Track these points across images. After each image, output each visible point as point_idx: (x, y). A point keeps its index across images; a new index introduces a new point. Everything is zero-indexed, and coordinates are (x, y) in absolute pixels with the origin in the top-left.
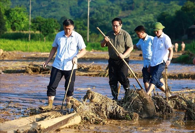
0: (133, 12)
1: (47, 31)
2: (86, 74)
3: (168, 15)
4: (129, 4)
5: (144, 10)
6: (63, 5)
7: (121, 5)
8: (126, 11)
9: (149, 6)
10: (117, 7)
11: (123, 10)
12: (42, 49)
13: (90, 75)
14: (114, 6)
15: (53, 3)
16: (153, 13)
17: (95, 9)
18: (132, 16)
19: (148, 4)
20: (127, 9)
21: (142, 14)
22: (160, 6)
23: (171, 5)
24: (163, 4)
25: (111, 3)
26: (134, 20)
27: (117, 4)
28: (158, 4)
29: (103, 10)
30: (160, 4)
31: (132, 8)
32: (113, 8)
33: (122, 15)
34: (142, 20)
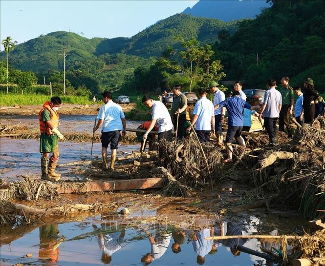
0: (117, 66)
1: (24, 84)
2: (7, 135)
3: (143, 69)
4: (113, 58)
5: (126, 64)
6: (51, 59)
7: (106, 59)
8: (110, 65)
9: (130, 60)
10: (101, 62)
11: (107, 64)
12: (9, 103)
13: (12, 137)
14: (98, 60)
15: (42, 57)
16: (134, 67)
17: (81, 63)
18: (116, 70)
19: (130, 59)
20: (111, 63)
21: (125, 68)
22: (140, 60)
23: (151, 60)
24: (143, 59)
25: (96, 58)
26: (117, 73)
27: (102, 59)
28: (139, 59)
29: (89, 64)
30: (141, 59)
31: (115, 63)
32: (98, 62)
33: (106, 69)
34: (124, 73)
